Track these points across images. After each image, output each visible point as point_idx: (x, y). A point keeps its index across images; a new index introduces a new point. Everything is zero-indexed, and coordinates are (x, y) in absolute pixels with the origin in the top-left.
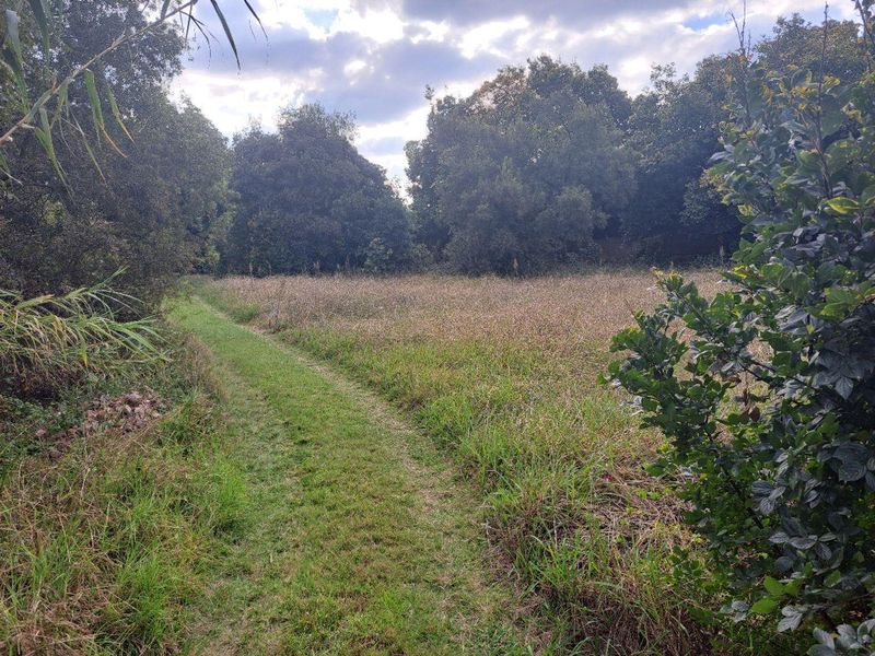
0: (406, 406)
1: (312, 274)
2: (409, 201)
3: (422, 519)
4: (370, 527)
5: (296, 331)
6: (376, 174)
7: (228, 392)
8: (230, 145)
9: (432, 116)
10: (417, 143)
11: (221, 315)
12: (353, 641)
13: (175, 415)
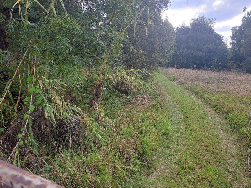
0: (221, 113)
1: (193, 69)
2: (230, 47)
3: (224, 149)
4: (206, 146)
5: (187, 85)
6: (220, 38)
7: (167, 99)
8: (175, 30)
9: (244, 18)
10: (236, 27)
11: (166, 78)
12: (198, 177)
13: (154, 103)
